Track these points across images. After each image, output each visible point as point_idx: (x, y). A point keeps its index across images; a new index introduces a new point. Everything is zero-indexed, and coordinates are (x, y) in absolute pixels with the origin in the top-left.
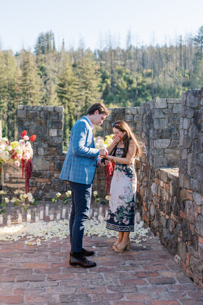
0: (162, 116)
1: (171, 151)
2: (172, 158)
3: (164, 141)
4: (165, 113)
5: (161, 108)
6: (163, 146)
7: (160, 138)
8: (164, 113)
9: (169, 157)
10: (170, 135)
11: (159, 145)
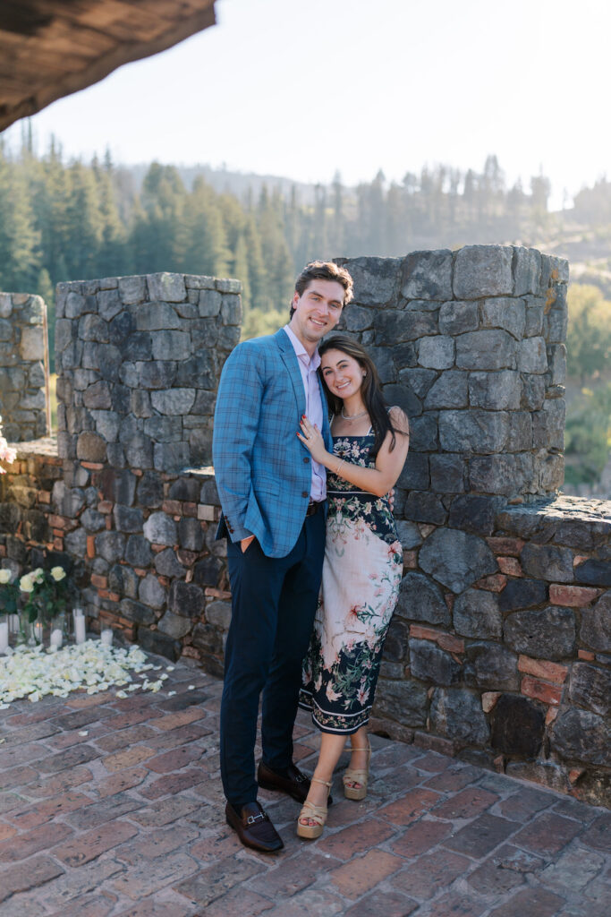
0: (177, 323)
1: (196, 421)
2: (199, 440)
3: (183, 394)
4: (184, 315)
5: (173, 300)
6: (180, 408)
7: (173, 387)
8: (180, 316)
9: (194, 438)
10: (195, 378)
11: (172, 408)
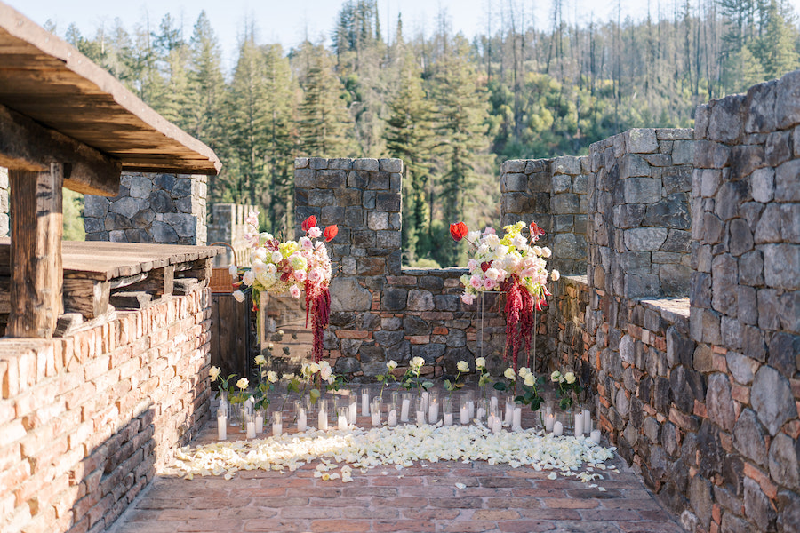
0: (646, 171)
1: (668, 257)
2: (671, 274)
3: (651, 232)
4: (653, 164)
5: (642, 151)
6: (648, 245)
7: (641, 226)
8: (650, 165)
9: (664, 272)
10: (667, 218)
11: (638, 244)
